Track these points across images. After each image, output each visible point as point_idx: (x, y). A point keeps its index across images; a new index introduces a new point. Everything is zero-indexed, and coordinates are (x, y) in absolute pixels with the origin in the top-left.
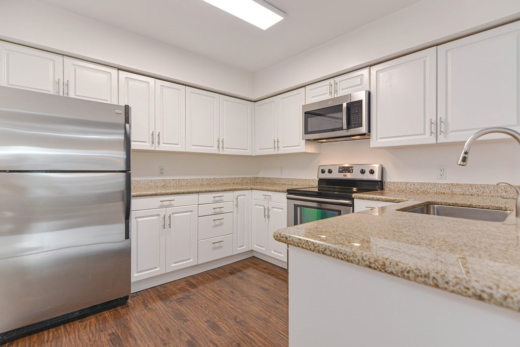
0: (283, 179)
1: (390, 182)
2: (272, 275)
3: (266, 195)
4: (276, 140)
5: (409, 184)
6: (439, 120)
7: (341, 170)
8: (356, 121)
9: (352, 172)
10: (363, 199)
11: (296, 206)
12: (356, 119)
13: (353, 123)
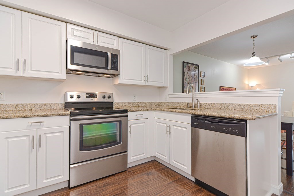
3: (32, 123)
6: (146, 76)
7: (88, 96)
8: (115, 66)
9: (97, 97)
10: (133, 111)
11: (81, 126)
12: (115, 65)
13: (113, 67)
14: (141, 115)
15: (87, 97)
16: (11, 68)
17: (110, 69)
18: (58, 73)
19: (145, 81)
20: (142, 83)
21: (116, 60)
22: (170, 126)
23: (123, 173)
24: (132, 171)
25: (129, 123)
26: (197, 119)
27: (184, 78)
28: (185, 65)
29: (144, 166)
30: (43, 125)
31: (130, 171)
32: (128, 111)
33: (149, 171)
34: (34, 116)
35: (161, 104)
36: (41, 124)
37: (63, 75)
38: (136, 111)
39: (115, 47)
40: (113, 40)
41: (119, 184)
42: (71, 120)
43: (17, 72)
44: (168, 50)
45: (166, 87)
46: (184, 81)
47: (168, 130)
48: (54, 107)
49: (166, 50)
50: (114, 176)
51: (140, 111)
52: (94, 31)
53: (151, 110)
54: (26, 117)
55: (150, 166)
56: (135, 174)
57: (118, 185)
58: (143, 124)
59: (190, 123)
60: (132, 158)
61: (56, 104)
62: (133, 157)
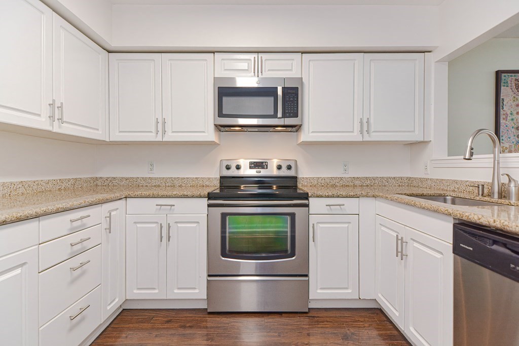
0: (156, 179)
1: (303, 178)
2: (190, 327)
3: (161, 205)
4: (160, 120)
5: (320, 179)
6: (365, 121)
7: (252, 165)
8: (291, 110)
9: (267, 168)
10: (322, 197)
11: (224, 216)
12: (291, 108)
13: (287, 111)
14: (340, 205)
15: (251, 168)
16: (151, 132)
17: (281, 116)
18: (204, 132)
19: (361, 132)
20: (355, 136)
21: (293, 98)
22: (404, 240)
23: (299, 315)
24: (316, 317)
25: (313, 219)
26: (470, 233)
27: (502, 112)
28: (503, 78)
29: (347, 314)
30: (174, 210)
31: (314, 317)
32: (309, 195)
33: (352, 330)
34: (162, 197)
35: (415, 183)
36: (171, 208)
37: (210, 135)
38: (328, 197)
39: (294, 74)
40: (290, 62)
41: (279, 336)
42: (209, 206)
43: (156, 136)
44: (430, 52)
45: (423, 143)
46: (502, 121)
47: (400, 250)
48: (207, 183)
49: (424, 52)
50: (279, 316)
51: (338, 197)
52: (255, 55)
53: (367, 196)
54: (154, 197)
55: (361, 320)
56: (319, 326)
57: (276, 336)
58: (346, 225)
59: (452, 243)
60: (319, 291)
61: (209, 178)
62: (321, 289)
